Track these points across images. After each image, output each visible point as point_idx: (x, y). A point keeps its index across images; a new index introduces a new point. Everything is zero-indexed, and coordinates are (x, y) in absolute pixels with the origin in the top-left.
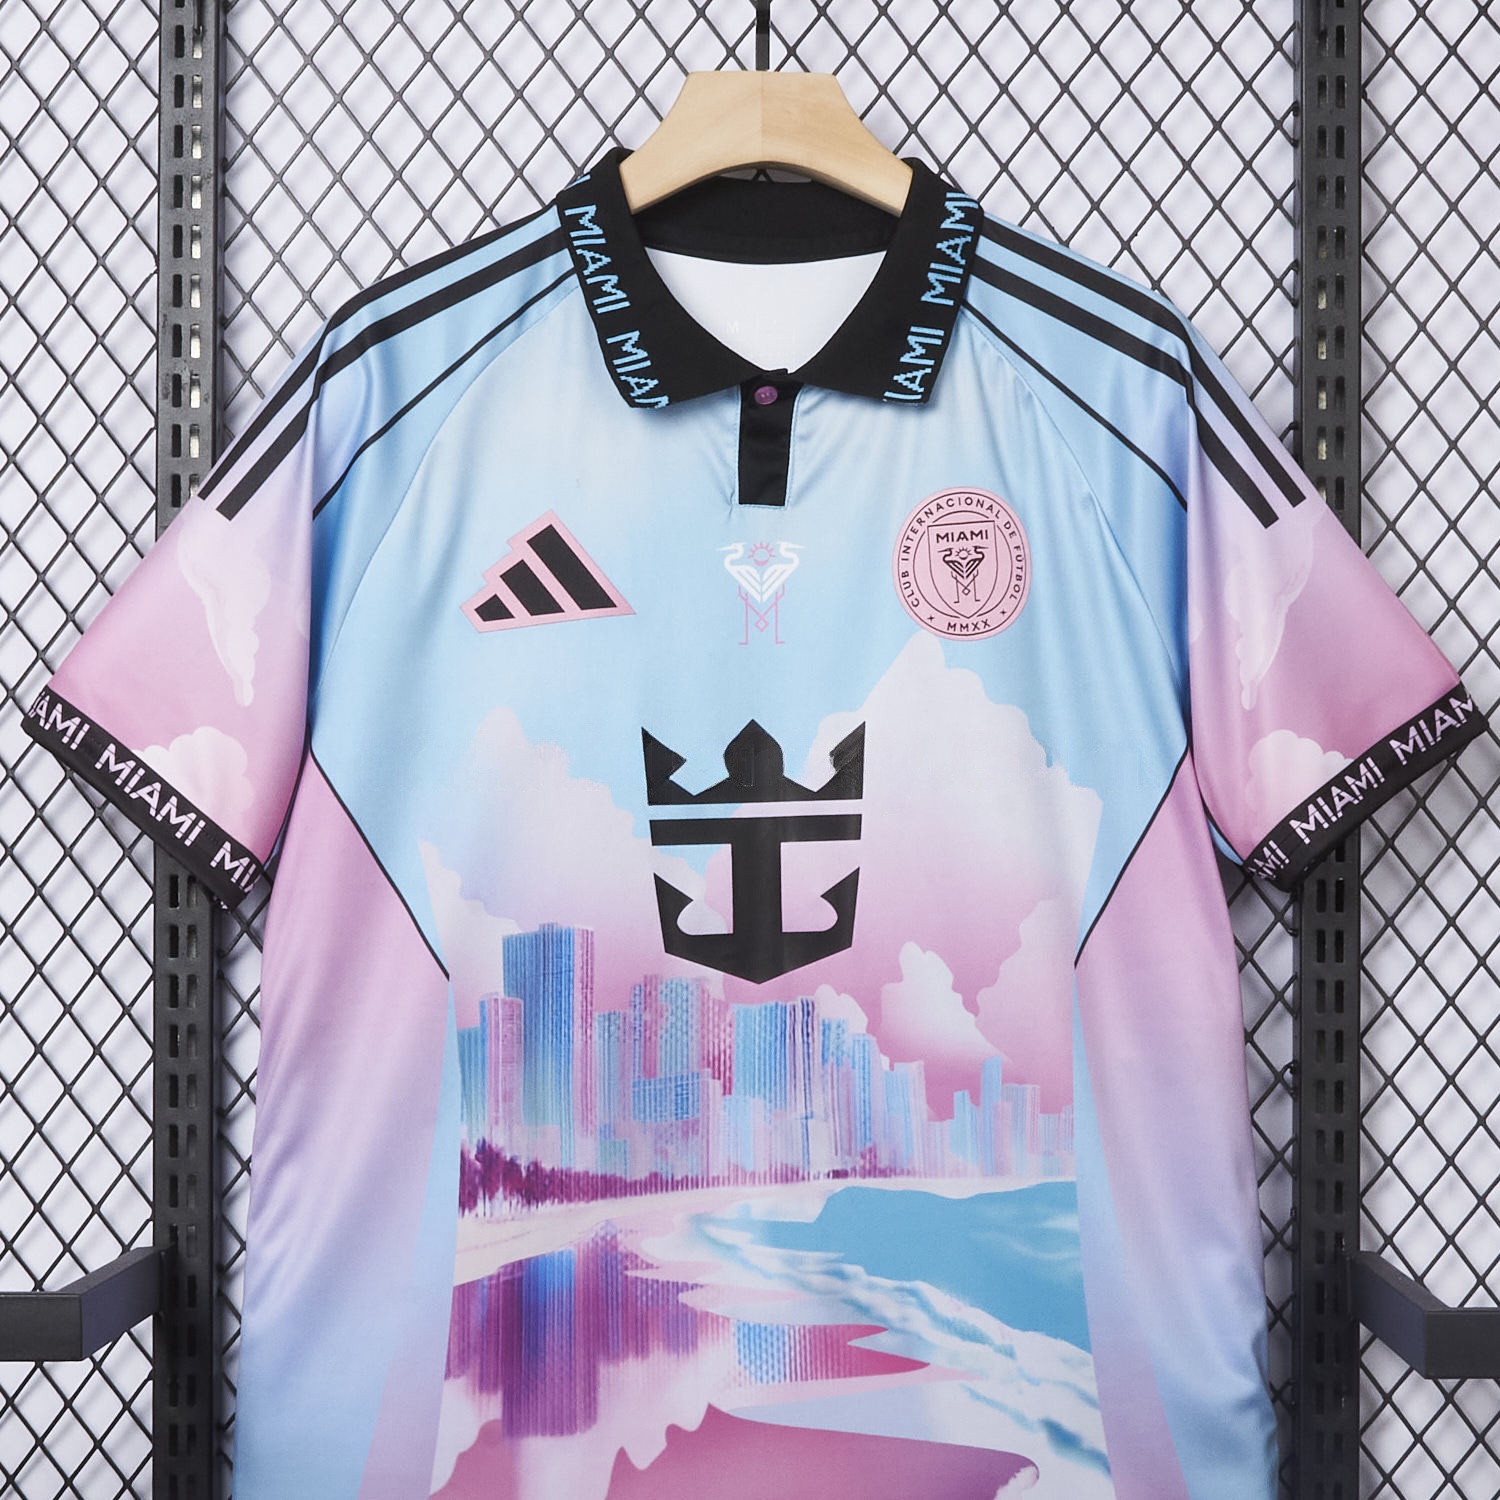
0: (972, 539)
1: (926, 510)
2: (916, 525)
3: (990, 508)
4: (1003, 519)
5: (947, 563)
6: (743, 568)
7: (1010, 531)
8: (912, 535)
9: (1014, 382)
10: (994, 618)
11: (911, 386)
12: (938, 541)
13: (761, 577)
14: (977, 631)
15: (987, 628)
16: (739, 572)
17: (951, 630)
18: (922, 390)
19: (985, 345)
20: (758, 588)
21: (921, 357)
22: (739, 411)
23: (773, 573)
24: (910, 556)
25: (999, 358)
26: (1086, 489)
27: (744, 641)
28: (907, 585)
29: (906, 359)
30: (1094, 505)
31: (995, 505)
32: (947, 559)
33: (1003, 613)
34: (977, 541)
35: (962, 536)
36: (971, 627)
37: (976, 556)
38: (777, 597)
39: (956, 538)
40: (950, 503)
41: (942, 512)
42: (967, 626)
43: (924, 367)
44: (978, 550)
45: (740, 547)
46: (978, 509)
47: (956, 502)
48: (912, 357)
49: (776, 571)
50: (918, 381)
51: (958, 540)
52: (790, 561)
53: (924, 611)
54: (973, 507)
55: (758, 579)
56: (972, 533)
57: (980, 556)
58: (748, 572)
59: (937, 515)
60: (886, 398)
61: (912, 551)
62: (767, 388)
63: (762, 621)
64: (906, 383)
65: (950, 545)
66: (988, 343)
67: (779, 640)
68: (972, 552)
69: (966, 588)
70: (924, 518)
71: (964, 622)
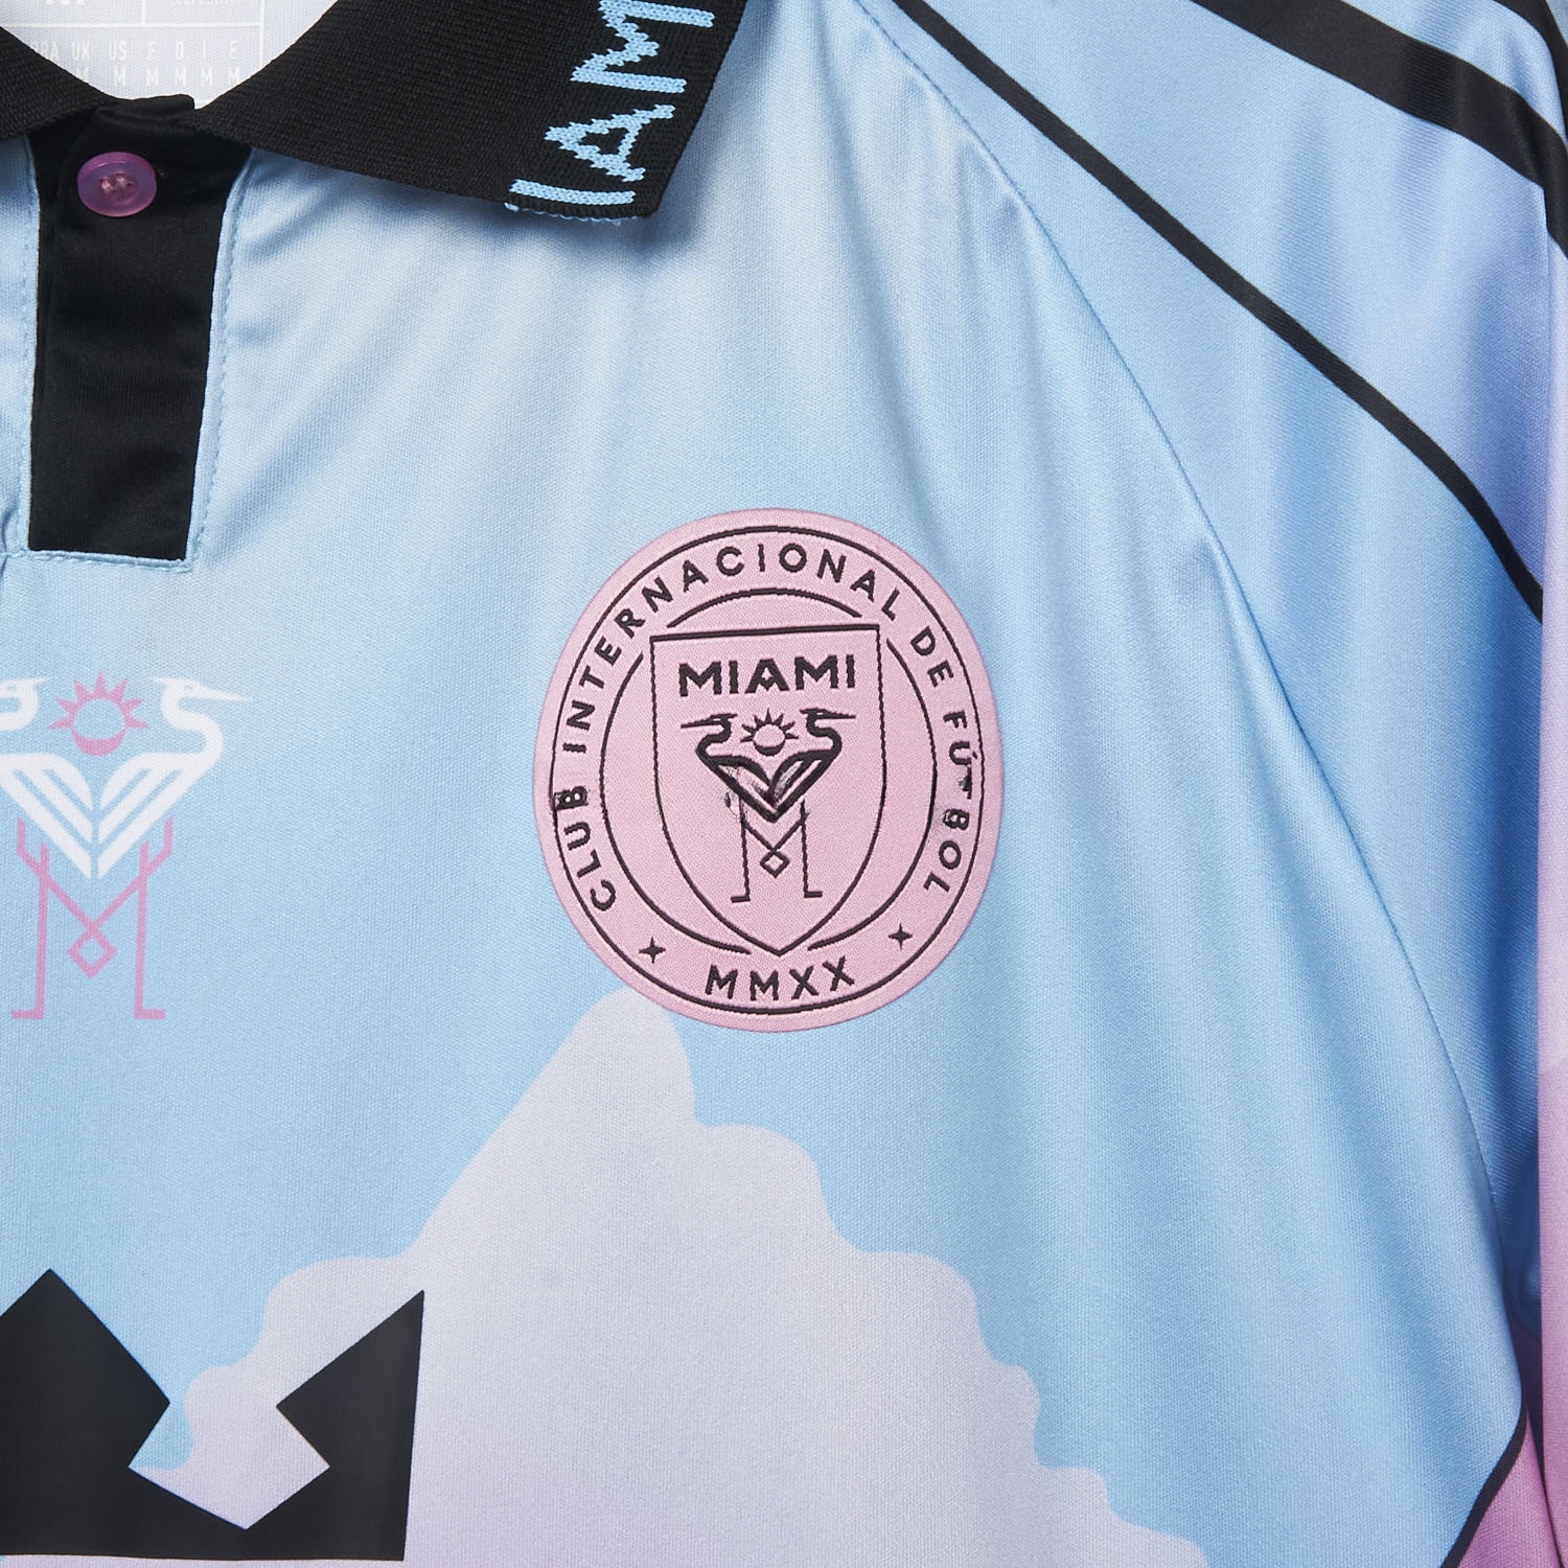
0: (800, 685)
1: (648, 582)
2: (613, 634)
3: (866, 582)
4: (910, 619)
5: (714, 764)
6: (35, 763)
7: (933, 661)
8: (599, 668)
9: (961, 174)
10: (868, 956)
11: (601, 161)
12: (684, 693)
13: (96, 793)
14: (806, 998)
15: (844, 989)
16: (21, 776)
17: (719, 995)
18: (637, 175)
19: (864, 41)
20: (85, 829)
21: (645, 66)
22: (34, 239)
23: (131, 786)
24: (592, 738)
25: (912, 87)
26: (1190, 526)
27: (29, 1006)
28: (581, 833)
29: (592, 71)
30: (1216, 575)
31: (882, 573)
32: (713, 750)
33: (901, 936)
34: (818, 692)
35: (767, 675)
36: (788, 985)
37: (807, 742)
38: (148, 860)
39: (744, 680)
40: (730, 562)
41: (700, 592)
42: (774, 980)
43: (647, 100)
44: (820, 723)
45: (26, 691)
46: (826, 585)
47: (749, 558)
48: (612, 68)
49: (143, 774)
50: (626, 146)
51: (751, 689)
52: (192, 742)
53: (631, 923)
54: (807, 579)
55: (87, 800)
56: (801, 665)
57: (826, 743)
58: (52, 775)
59: (683, 601)
60: (518, 199)
61: (597, 720)
62: (120, 157)
63: (93, 942)
64: (586, 153)
65: (725, 703)
66: (877, 35)
67: (146, 1005)
68: (800, 729)
69: (773, 852)
70: (640, 608)
71: (765, 965)
